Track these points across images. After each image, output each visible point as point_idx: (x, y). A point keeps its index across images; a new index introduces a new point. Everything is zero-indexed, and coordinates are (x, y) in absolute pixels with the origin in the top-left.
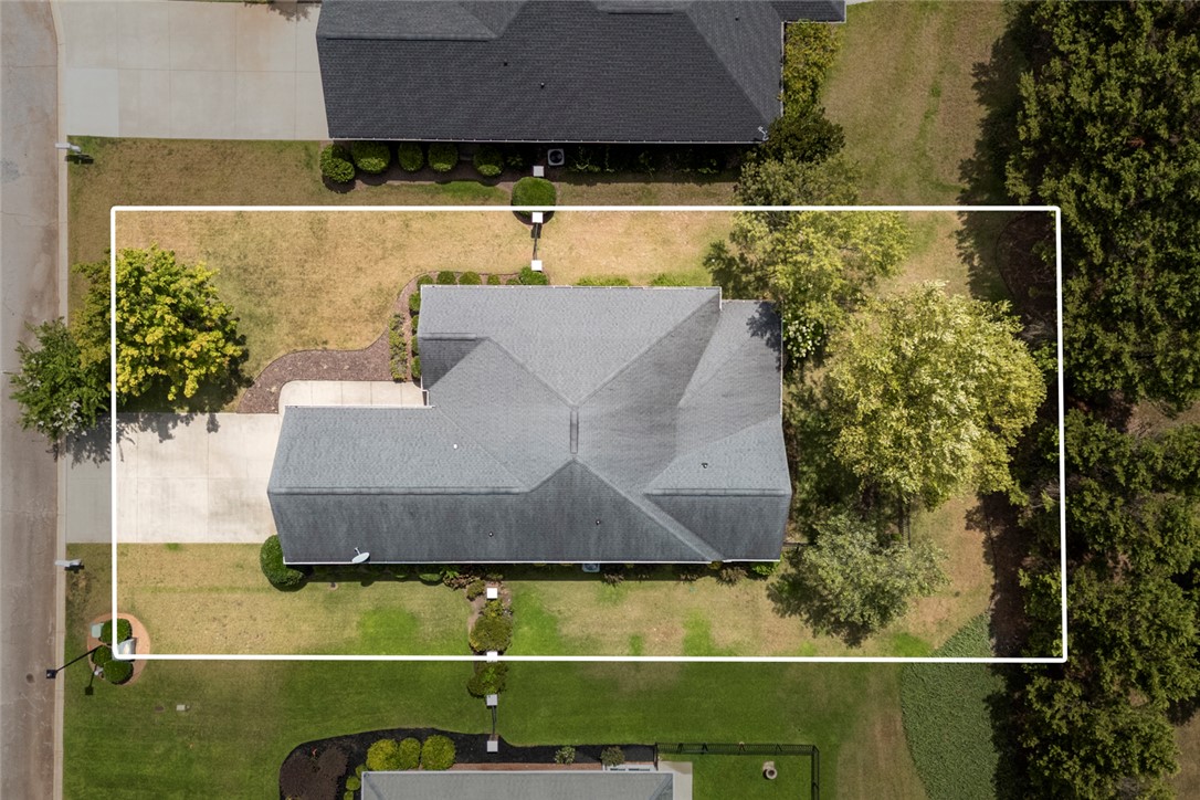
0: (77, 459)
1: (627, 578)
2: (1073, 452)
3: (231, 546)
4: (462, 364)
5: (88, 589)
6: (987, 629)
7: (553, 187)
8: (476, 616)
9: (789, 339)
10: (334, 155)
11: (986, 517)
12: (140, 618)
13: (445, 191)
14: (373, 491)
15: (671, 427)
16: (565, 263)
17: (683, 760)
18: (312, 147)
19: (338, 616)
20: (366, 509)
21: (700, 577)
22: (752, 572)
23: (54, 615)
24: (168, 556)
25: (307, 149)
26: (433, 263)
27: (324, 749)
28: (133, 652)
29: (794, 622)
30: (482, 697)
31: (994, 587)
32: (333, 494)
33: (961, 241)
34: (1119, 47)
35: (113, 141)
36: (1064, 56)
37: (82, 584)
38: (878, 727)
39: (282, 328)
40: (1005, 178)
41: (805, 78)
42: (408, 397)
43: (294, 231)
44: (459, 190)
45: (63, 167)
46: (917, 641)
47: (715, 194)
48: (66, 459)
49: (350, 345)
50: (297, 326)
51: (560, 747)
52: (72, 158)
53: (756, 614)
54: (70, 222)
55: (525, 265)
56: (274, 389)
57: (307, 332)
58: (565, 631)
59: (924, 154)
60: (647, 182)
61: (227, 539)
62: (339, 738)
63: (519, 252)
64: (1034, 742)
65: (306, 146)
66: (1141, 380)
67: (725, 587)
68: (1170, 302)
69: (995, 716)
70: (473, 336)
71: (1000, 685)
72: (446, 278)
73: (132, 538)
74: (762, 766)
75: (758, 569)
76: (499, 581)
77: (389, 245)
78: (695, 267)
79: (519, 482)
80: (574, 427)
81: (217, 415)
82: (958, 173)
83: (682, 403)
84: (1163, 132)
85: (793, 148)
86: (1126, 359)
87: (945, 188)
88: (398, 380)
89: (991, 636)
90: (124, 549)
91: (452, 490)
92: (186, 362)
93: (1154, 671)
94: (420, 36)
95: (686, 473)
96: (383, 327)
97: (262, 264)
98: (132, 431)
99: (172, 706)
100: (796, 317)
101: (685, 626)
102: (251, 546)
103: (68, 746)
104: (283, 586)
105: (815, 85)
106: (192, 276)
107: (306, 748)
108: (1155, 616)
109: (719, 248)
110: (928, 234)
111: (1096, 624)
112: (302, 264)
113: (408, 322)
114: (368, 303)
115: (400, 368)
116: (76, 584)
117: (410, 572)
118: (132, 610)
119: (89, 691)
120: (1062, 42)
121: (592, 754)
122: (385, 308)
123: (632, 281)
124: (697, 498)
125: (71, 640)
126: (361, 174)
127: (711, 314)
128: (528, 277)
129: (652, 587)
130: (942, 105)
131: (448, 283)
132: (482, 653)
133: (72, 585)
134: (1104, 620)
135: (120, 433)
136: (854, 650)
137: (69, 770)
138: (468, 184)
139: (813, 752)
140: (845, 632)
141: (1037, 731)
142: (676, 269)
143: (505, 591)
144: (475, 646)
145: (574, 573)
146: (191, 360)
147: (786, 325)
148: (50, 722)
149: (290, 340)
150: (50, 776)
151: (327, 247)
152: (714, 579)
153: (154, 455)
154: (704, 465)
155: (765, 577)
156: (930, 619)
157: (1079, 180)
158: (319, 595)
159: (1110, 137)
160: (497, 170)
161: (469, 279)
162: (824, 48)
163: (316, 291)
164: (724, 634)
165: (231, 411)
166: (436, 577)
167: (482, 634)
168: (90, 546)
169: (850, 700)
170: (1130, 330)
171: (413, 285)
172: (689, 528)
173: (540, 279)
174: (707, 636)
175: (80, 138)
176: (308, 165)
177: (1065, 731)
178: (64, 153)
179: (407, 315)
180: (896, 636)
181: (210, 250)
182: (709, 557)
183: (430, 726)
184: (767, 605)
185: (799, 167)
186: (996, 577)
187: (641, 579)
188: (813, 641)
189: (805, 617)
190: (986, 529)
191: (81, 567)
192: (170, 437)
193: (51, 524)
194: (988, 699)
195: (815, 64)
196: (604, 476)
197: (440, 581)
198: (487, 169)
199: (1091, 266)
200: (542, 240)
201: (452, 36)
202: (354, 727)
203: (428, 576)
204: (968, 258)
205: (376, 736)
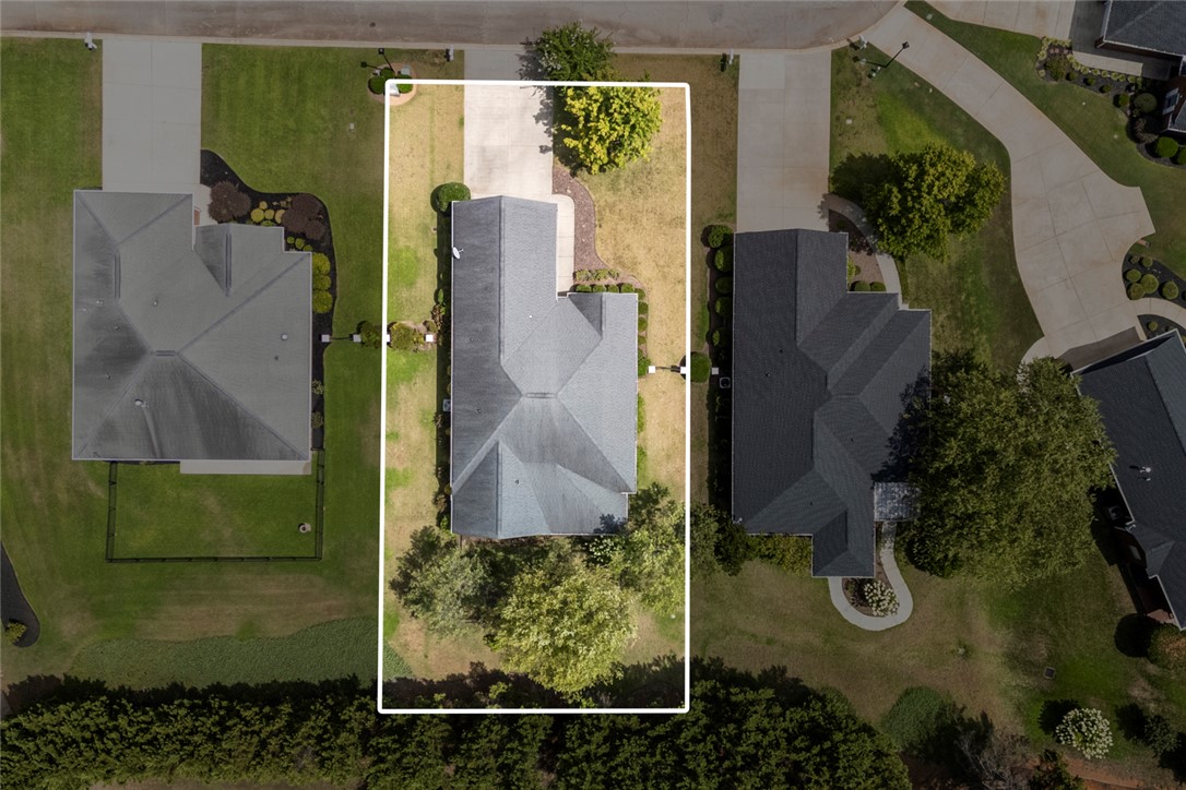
0: (522, 58)
1: (438, 430)
2: (525, 719)
3: (462, 161)
4: (586, 321)
5: (434, 64)
6: (403, 676)
7: (705, 380)
8: (413, 327)
9: (601, 540)
10: (725, 235)
11: (479, 676)
12: (413, 99)
13: (703, 308)
14: (502, 264)
15: (542, 460)
16: (654, 389)
17: (313, 468)
18: (732, 218)
19: (414, 233)
20: (490, 258)
21: (439, 480)
22: (443, 516)
23: (415, 41)
24: (456, 118)
25: (731, 215)
26: (653, 300)
27: (323, 223)
28: (391, 95)
29: (407, 544)
30: (358, 332)
31: (431, 681)
32: (500, 238)
33: (668, 658)
34: (784, 744)
35: (736, 85)
36: (783, 715)
37: (437, 61)
38: (334, 603)
39: (610, 197)
40: (706, 680)
41: (775, 549)
42: (564, 282)
43: (676, 206)
44: (704, 317)
45: (718, 52)
46: (394, 629)
47: (700, 490)
48: (521, 50)
49: (598, 242)
50: (611, 208)
51: (323, 384)
52: (725, 58)
53: (413, 518)
54: (682, 56)
55: (653, 361)
56: (569, 191)
57: (608, 214)
58: (402, 387)
59: (727, 634)
60: (709, 444)
61: (467, 159)
62: (330, 233)
63: (659, 357)
64: (330, 702)
65: (733, 214)
66: (573, 757)
67: (431, 497)
68: (621, 770)
69: (343, 681)
70: (603, 329)
71: (365, 685)
72: (643, 308)
73: (467, 93)
74: (308, 522)
75: (445, 519)
76: (437, 342)
77: (666, 270)
78: (651, 476)
79: (508, 360)
80: (544, 395)
81: (552, 153)
82: (714, 656)
83: (559, 467)
84: (727, 764)
85: (725, 539)
86: (586, 747)
87: (703, 648)
88: (574, 275)
89: (398, 679)
90: (460, 89)
91: (502, 316)
92: (587, 140)
93: (387, 766)
94: (798, 296)
95: (512, 469)
96: (611, 265)
97: (653, 184)
98: (541, 95)
99: (353, 120)
100: (616, 545)
101: (405, 470)
102: (462, 175)
103: (327, 50)
104: (436, 198)
105: (770, 557)
106: (643, 146)
107: (324, 211)
108: (422, 766)
109: (665, 492)
110: (673, 636)
111: (414, 734)
112: (653, 211)
113: (614, 282)
114: (627, 255)
115: (583, 277)
116: (437, 56)
117: (444, 282)
118: (419, 94)
119: (364, 65)
120: (791, 713)
121: (318, 405)
122: (623, 266)
123: (642, 434)
124: (495, 476)
125: (398, 53)
126: (714, 252)
127: (618, 486)
128: (643, 363)
129: (432, 447)
130: (761, 646)
131: (639, 310)
132: (389, 331)
133: (436, 54)
134: (417, 739)
135: (540, 87)
136: (388, 585)
137: (310, 50)
138: (708, 323)
139: (317, 558)
140: (400, 579)
141: (337, 704)
142: (650, 464)
143: (430, 347)
144: (394, 327)
145: (443, 393)
146: (588, 143)
147: (611, 538)
148: (343, 38)
149: (602, 203)
150: (306, 38)
151: (664, 228)
152: (437, 490)
153: (524, 109)
154: (517, 482)
155: (438, 525)
156: (409, 638)
157: (701, 723)
158: (428, 220)
159: (726, 737)
160: (716, 343)
161: (642, 324)
162: (795, 562)
163: (635, 220)
164: (399, 497)
165: (554, 162)
166: (441, 300)
167: (402, 331)
168: (463, 65)
169: (353, 583)
170: (604, 749)
171: (639, 286)
172: (474, 472)
173: (642, 372)
174: (398, 484)
175: (738, 64)
176: (720, 216)
177: (342, 717)
178: (727, 52)
179: (619, 281)
180: (397, 615)
181: (663, 150)
182: (455, 485)
183: (338, 295)
184: (420, 526)
185: (712, 543)
186: (438, 682)
187: (437, 440)
188: (394, 557)
189: (411, 552)
190: (471, 675)
191: (448, 60)
192: (537, 122)
193: (478, 40)
194: (355, 677)
195: (784, 556)
196: (511, 415)
197: (438, 303)
198: (716, 336)
199: (647, 729)
200: (669, 373)
201: (798, 317)
202: (338, 244)
203: (441, 295)
204: (657, 662)
205: (332, 259)
